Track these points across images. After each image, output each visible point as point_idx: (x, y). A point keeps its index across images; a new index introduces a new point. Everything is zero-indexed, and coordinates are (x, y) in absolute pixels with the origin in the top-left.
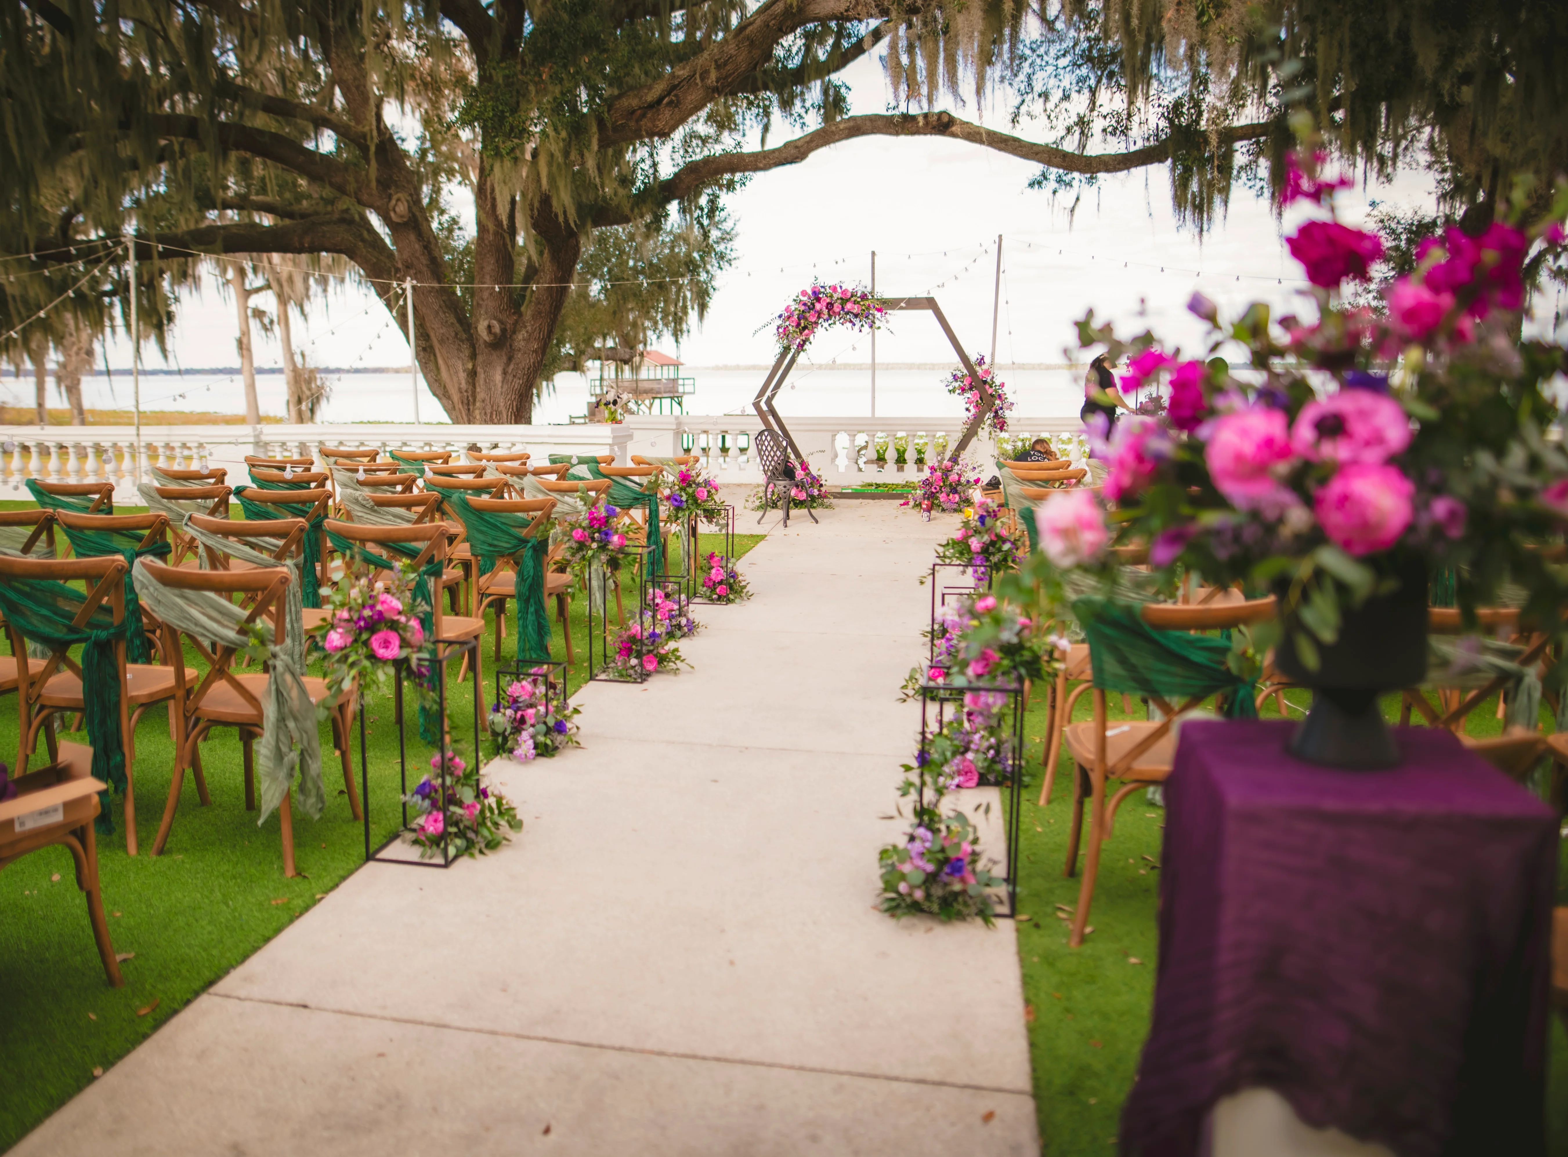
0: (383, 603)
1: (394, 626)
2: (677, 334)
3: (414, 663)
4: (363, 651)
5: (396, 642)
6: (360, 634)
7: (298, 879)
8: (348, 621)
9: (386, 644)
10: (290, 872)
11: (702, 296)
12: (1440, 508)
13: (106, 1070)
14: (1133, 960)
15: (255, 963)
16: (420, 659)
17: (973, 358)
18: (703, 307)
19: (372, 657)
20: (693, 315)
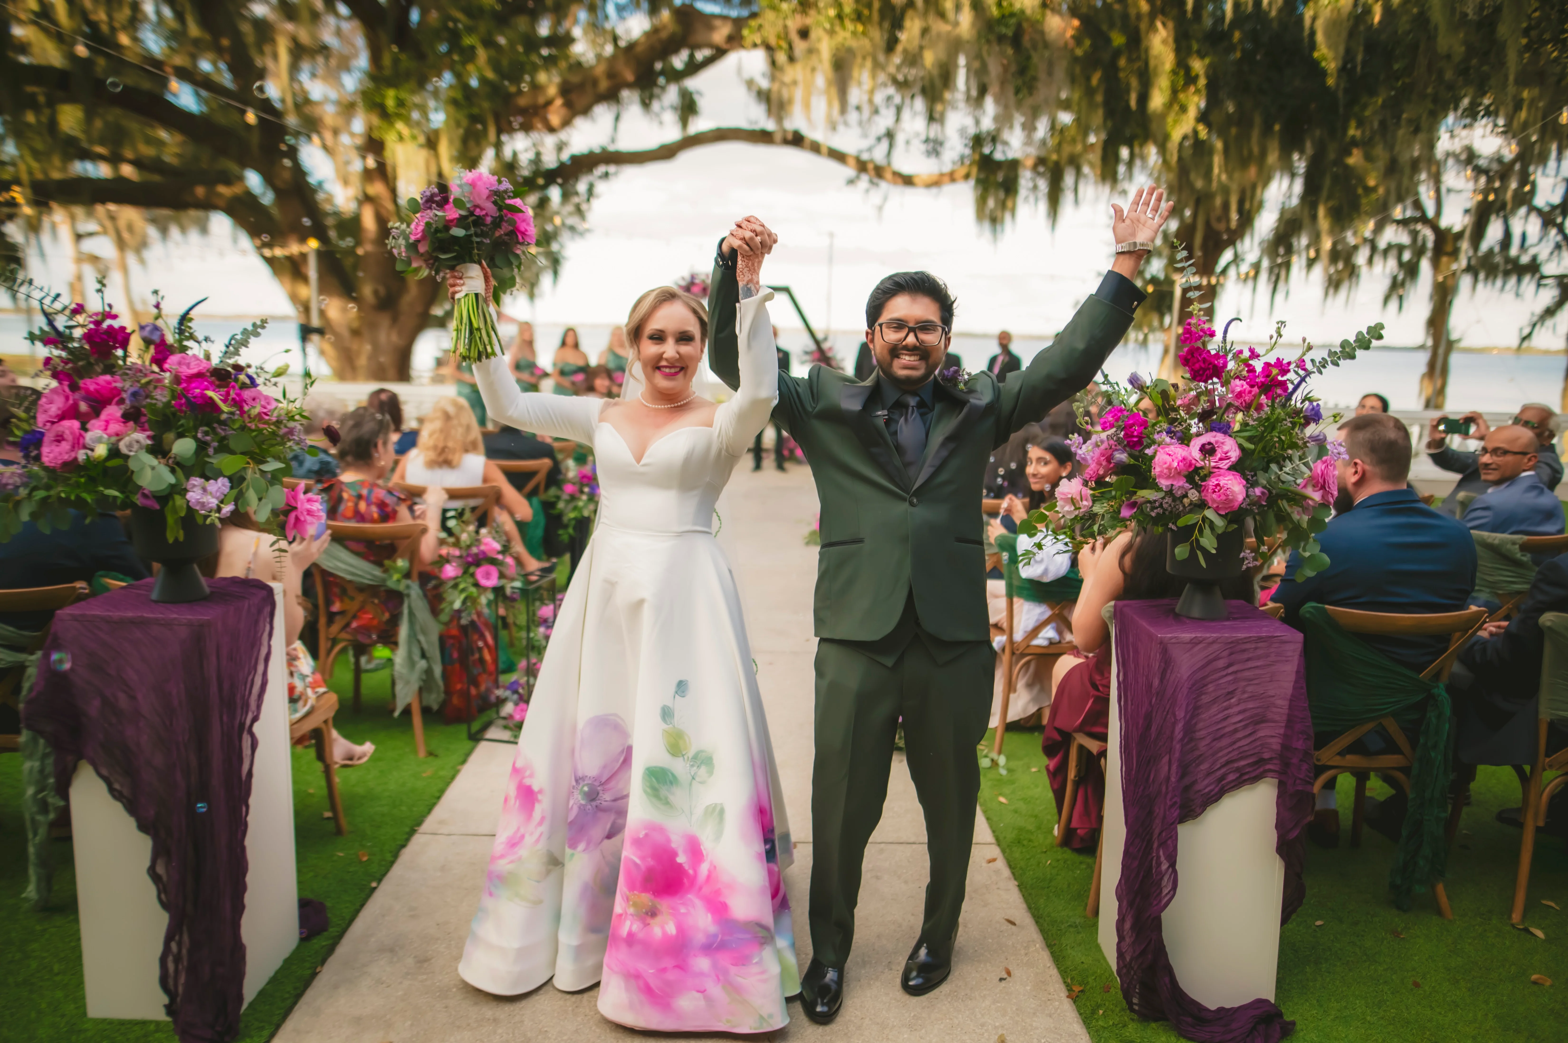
0: (486, 544)
1: (493, 562)
2: (532, 296)
3: (508, 591)
4: (471, 580)
5: (495, 574)
6: (468, 568)
7: (431, 758)
8: (460, 557)
9: (488, 576)
10: (422, 754)
11: (555, 262)
12: (1258, 491)
13: (380, 881)
14: (1034, 770)
15: (438, 812)
16: (513, 588)
17: (820, 336)
18: (556, 273)
19: (477, 585)
20: (546, 280)
